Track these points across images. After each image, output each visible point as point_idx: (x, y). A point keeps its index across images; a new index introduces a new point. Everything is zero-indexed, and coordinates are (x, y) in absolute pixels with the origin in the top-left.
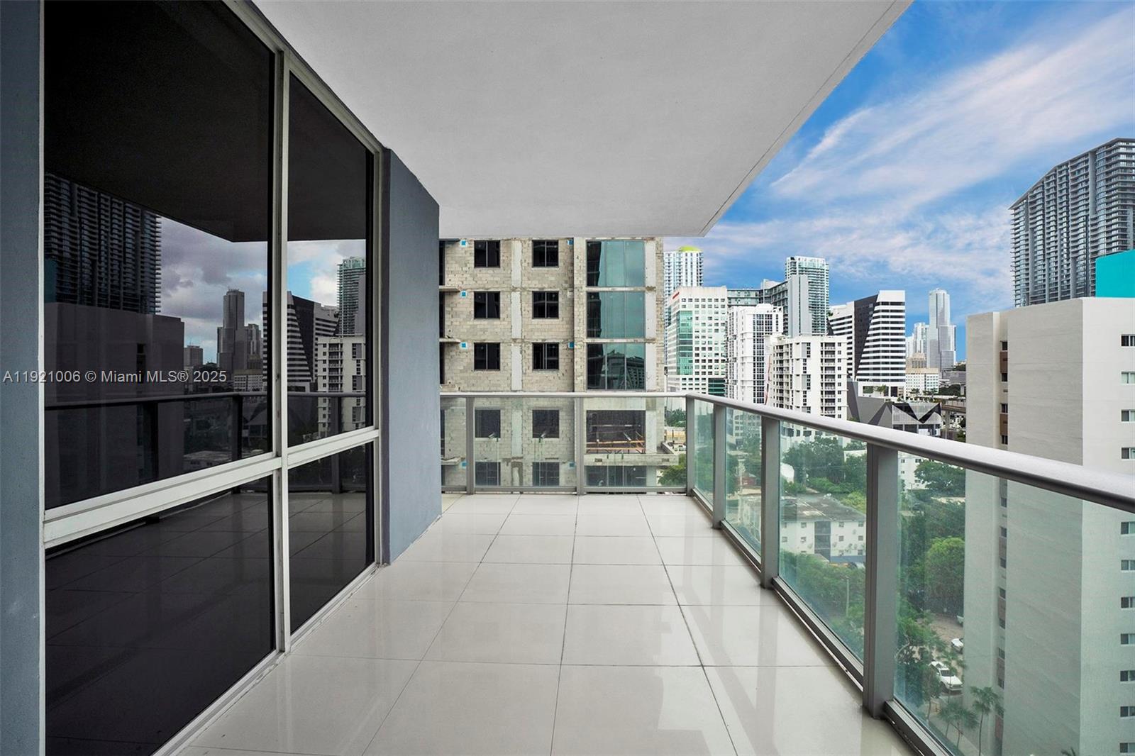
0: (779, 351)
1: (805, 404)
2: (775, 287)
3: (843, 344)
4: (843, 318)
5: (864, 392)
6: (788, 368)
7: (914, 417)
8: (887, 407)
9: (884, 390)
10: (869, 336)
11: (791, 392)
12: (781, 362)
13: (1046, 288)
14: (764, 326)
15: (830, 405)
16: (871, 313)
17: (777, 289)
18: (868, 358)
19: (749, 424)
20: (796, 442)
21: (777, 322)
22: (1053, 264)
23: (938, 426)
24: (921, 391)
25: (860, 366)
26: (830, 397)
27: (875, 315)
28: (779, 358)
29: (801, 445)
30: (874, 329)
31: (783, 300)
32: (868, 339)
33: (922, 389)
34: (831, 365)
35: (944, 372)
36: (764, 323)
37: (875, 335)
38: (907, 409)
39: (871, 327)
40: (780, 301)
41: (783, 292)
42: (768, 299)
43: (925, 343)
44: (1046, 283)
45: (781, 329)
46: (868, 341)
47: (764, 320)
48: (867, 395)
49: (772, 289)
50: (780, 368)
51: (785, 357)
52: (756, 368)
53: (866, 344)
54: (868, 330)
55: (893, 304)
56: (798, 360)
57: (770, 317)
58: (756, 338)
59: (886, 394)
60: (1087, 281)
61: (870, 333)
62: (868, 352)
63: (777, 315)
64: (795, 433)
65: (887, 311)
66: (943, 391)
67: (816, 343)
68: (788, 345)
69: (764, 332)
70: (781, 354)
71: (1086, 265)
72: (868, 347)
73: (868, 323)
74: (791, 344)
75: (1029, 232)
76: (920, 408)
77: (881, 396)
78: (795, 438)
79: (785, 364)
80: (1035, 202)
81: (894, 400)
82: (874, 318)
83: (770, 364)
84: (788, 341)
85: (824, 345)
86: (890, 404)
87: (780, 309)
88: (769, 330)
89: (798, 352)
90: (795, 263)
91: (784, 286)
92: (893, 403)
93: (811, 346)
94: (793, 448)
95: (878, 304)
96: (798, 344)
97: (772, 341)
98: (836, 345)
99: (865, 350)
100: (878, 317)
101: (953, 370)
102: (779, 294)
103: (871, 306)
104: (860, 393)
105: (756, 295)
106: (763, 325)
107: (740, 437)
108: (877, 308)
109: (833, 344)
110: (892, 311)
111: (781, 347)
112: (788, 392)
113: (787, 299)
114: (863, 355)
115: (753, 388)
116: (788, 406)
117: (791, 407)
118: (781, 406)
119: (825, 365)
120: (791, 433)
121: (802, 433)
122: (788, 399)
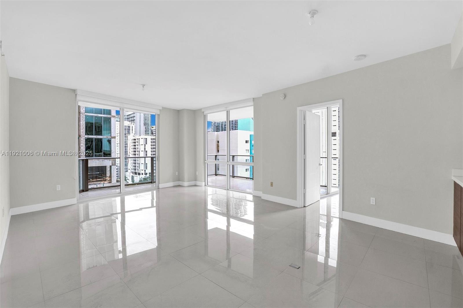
0: (134, 141)
1: (145, 162)
2: (130, 115)
6: (138, 148)
12: (135, 146)
14: (127, 131)
20: (142, 177)
21: (132, 129)
28: (134, 144)
29: (144, 179)
31: (133, 120)
34: (155, 147)
36: (127, 130)
41: (133, 117)
45: (134, 132)
47: (127, 128)
49: (128, 115)
50: (134, 148)
51: (137, 144)
52: (125, 148)
56: (142, 145)
57: (129, 127)
63: (132, 127)
64: (141, 174)
68: (138, 139)
69: (127, 133)
74: (139, 139)
78: (141, 176)
79: (137, 147)
83: (130, 146)
84: (137, 137)
85: (152, 139)
87: (133, 124)
88: (129, 132)
89: (142, 142)
91: (134, 114)
93: (147, 140)
94: (141, 180)
96: (142, 138)
97: (131, 137)
111: (135, 140)
113: (135, 120)
116: (138, 163)
117: (139, 163)
118: (135, 163)
119: (153, 147)
120: (139, 174)
121: (144, 174)
122: (138, 161)
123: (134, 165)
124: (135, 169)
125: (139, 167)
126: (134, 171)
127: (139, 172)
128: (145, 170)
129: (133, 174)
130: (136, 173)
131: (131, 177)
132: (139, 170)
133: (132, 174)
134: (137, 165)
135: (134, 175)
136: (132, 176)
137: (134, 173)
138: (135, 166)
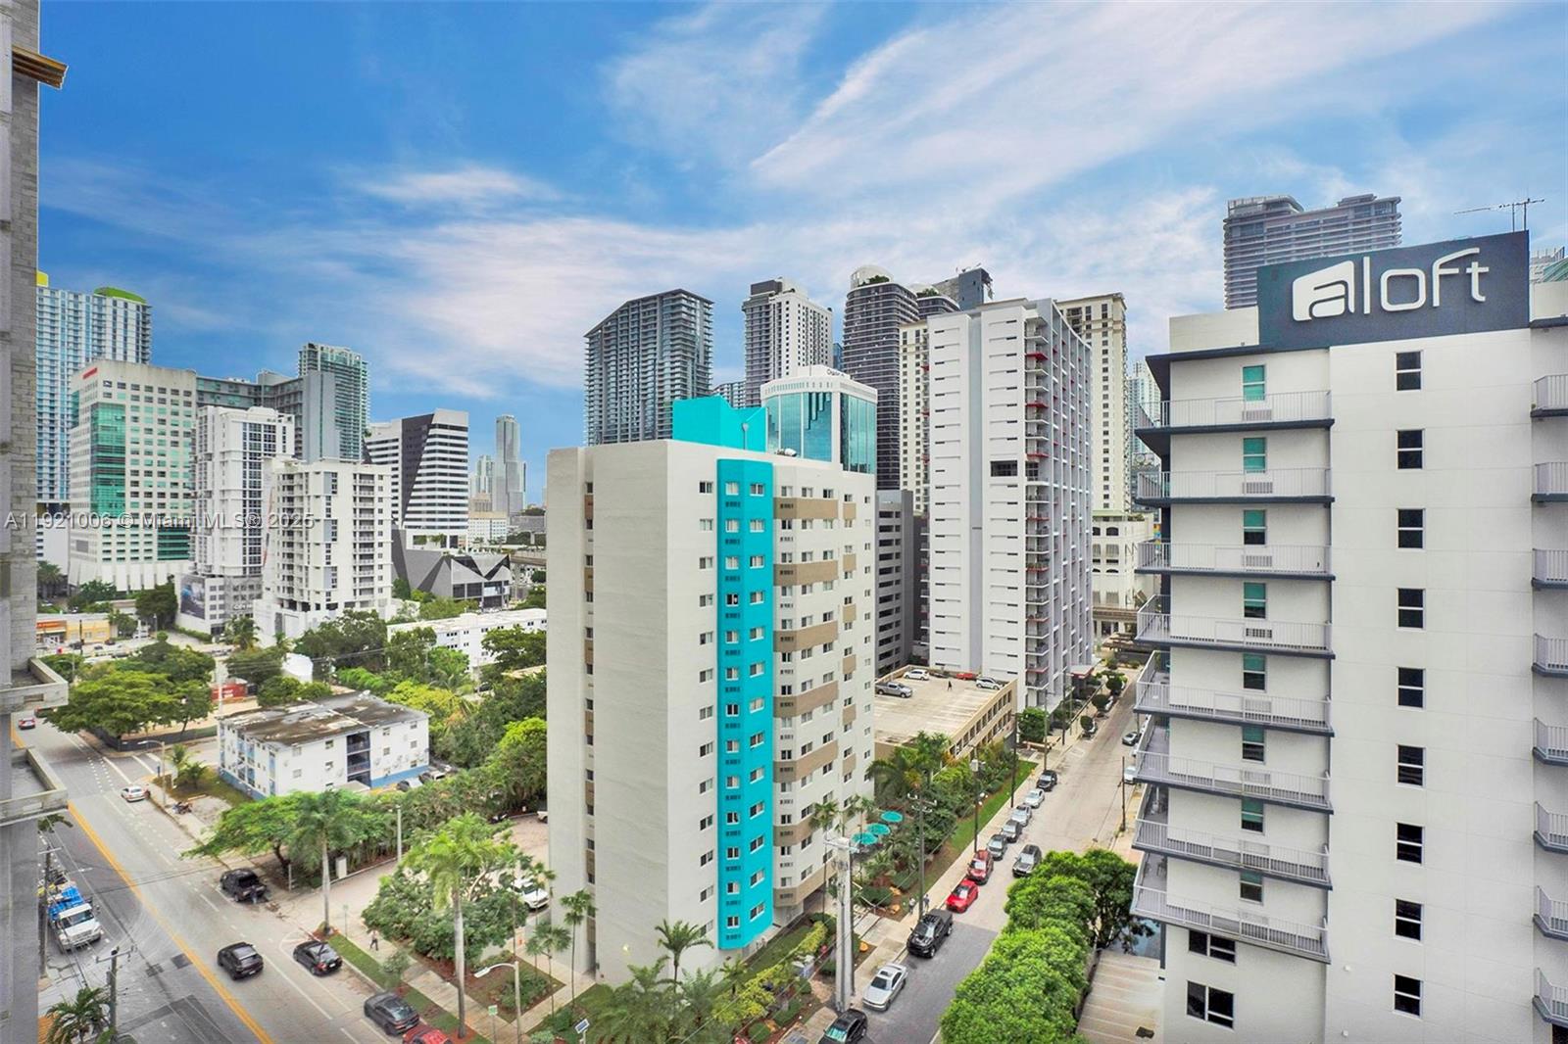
0: (287, 482)
1: (328, 563)
2: (282, 385)
3: (386, 477)
4: (386, 442)
5: (415, 543)
6: (302, 509)
7: (479, 573)
8: (445, 563)
9: (441, 540)
10: (421, 468)
11: (305, 546)
12: (291, 499)
13: (618, 429)
14: (262, 443)
15: (367, 562)
16: (424, 438)
17: (286, 388)
18: (420, 497)
19: (236, 597)
20: (315, 620)
21: (284, 438)
22: (624, 404)
23: (507, 583)
24: (485, 541)
25: (409, 509)
26: (367, 551)
27: (429, 441)
28: (287, 494)
29: (323, 625)
30: (428, 459)
31: (295, 406)
32: (420, 471)
33: (486, 538)
34: (369, 505)
35: (513, 517)
36: (262, 438)
37: (429, 467)
38: (469, 563)
39: (425, 456)
40: (289, 407)
41: (295, 394)
42: (269, 402)
43: (490, 481)
44: (618, 423)
45: (291, 451)
46: (420, 475)
47: (263, 434)
48: (418, 547)
49: (276, 387)
50: (289, 509)
51: (297, 492)
52: (248, 508)
53: (418, 479)
54: (420, 460)
55: (453, 428)
56: (317, 497)
57: (271, 429)
58: (248, 460)
59: (444, 545)
60: (654, 426)
61: (422, 464)
62: (420, 490)
63: (284, 428)
64: (313, 607)
65: (445, 437)
66: (511, 540)
67: (346, 474)
68: (301, 474)
69: (262, 451)
70: (291, 488)
71: (654, 409)
72: (420, 483)
73: (421, 451)
74: (307, 474)
75: (603, 366)
76: (486, 561)
77: (437, 548)
78: (313, 613)
79: (297, 504)
80: (609, 335)
81: (454, 552)
82: (429, 444)
83: (271, 502)
84: (301, 468)
85: (358, 476)
86: (448, 558)
87: (289, 419)
88: (271, 449)
89: (317, 485)
90: (316, 353)
91: (297, 384)
92: (452, 557)
93: (339, 478)
94: (310, 631)
95: (434, 426)
96: (318, 473)
97: (275, 467)
98: (376, 478)
99: (416, 486)
100: (434, 444)
101: (523, 514)
102: (289, 395)
103: (425, 428)
104: (409, 545)
105: (250, 393)
106: (260, 442)
107: (218, 621)
108: (432, 432)
109: (372, 477)
110: (452, 437)
111: (291, 477)
112: (302, 545)
113: (301, 404)
114: (413, 494)
115: (241, 542)
116: (301, 567)
117: (307, 568)
118: (291, 567)
119: (360, 505)
120: (306, 607)
121: (323, 606)
122: (301, 556)
123: (286, 572)
124: (290, 590)
125: (307, 580)
126: (286, 596)
127: (306, 600)
128: (328, 594)
129: (282, 606)
130: (292, 605)
131: (273, 618)
132: (305, 594)
133: (277, 608)
134: (296, 573)
135: (285, 611)
136: (279, 616)
137: (286, 605)
138: (291, 578)
